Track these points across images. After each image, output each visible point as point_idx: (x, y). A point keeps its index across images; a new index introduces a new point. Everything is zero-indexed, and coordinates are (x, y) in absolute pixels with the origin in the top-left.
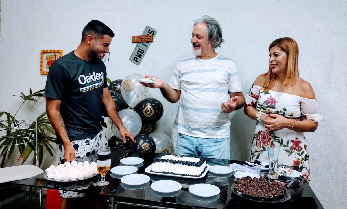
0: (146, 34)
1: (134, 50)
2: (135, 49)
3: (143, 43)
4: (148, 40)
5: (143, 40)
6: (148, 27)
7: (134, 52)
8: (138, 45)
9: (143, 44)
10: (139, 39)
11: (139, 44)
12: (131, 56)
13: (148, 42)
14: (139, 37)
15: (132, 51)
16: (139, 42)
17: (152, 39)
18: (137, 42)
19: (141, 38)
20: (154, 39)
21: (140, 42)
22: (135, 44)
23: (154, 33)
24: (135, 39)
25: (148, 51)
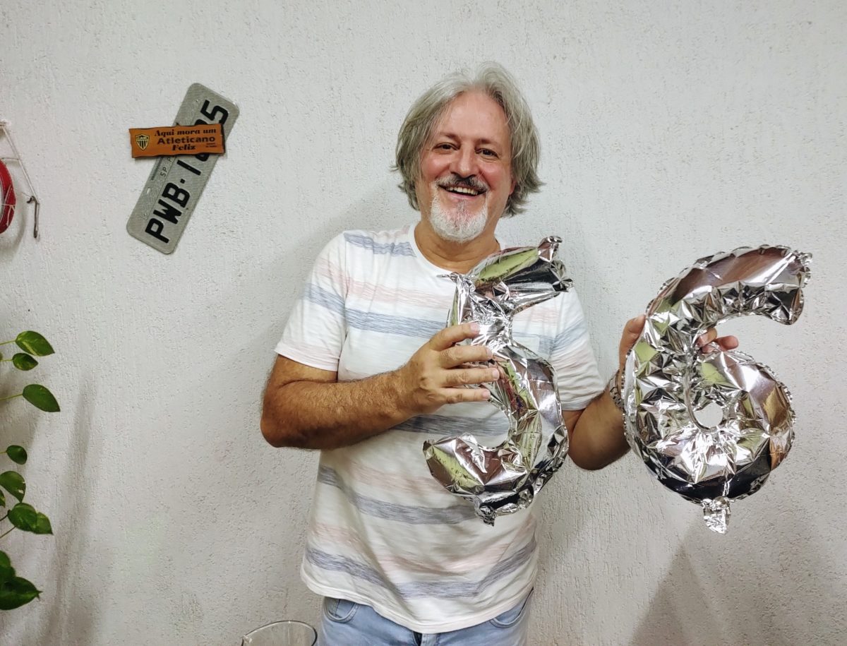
0: (189, 120)
1: (144, 192)
2: (147, 186)
3: (183, 160)
4: (201, 148)
5: (181, 144)
6: (196, 89)
7: (143, 198)
8: (161, 167)
9: (180, 163)
10: (161, 141)
11: (166, 163)
12: (132, 218)
13: (203, 157)
14: (161, 133)
15: (138, 195)
16: (162, 156)
17: (218, 141)
18: (157, 157)
19: (170, 137)
20: (229, 142)
21: (169, 156)
22: (148, 166)
23: (225, 114)
24: (143, 144)
25: (204, 193)
